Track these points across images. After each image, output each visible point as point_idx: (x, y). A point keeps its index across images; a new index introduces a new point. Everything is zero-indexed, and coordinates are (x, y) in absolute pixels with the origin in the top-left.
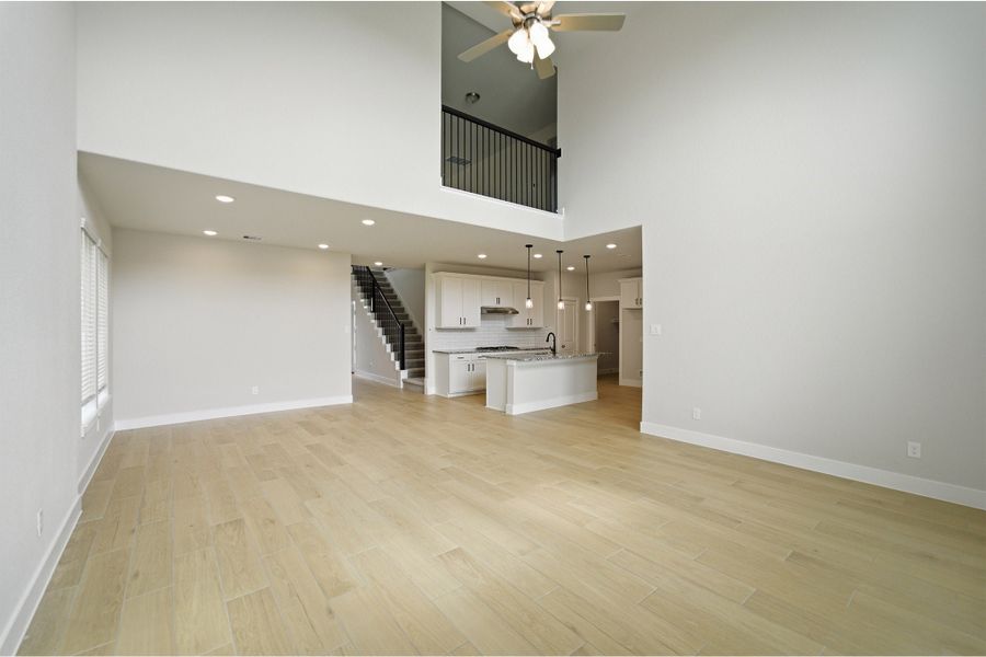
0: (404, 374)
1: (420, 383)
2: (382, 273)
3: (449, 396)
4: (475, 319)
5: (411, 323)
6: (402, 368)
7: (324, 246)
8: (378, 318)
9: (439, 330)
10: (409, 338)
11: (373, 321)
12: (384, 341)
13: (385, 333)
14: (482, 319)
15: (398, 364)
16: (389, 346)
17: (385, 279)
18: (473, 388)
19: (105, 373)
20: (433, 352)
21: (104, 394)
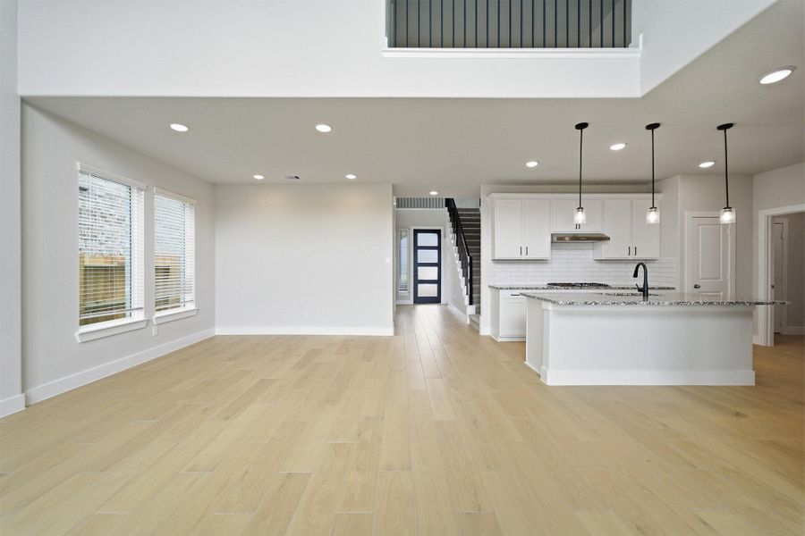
0: (472, 310)
3: (500, 340)
6: (471, 303)
7: (351, 177)
11: (456, 255)
14: (551, 248)
15: (468, 299)
19: (193, 291)
20: (489, 286)
21: (191, 306)
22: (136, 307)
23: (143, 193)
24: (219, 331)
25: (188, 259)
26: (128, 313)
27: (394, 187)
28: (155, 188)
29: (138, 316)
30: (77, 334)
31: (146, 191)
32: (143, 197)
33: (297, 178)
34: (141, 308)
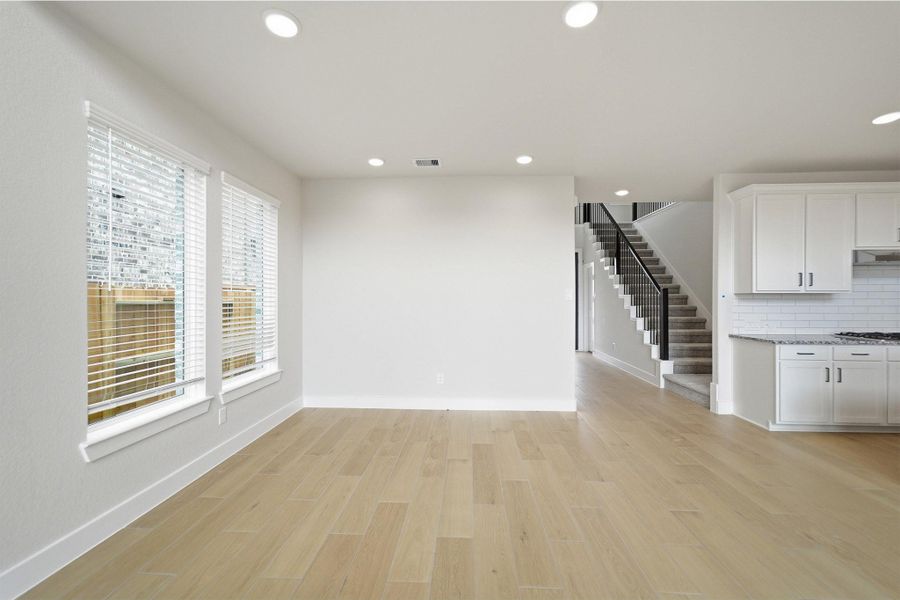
0: (667, 367)
1: (700, 388)
2: (630, 225)
3: (772, 428)
4: (836, 274)
5: (677, 288)
6: (664, 356)
7: (524, 160)
8: (625, 282)
9: (746, 295)
10: (675, 310)
11: (617, 286)
12: (633, 314)
13: (636, 302)
14: (855, 275)
15: (655, 350)
16: (640, 322)
17: (635, 232)
18: (838, 419)
19: (275, 343)
20: (731, 336)
21: (271, 368)
22: (192, 376)
23: (204, 179)
24: (308, 401)
25: (267, 292)
26: (178, 390)
27: (577, 180)
28: (223, 173)
29: (196, 394)
30: (82, 446)
31: (208, 175)
32: (204, 186)
33: (435, 163)
34: (201, 379)
